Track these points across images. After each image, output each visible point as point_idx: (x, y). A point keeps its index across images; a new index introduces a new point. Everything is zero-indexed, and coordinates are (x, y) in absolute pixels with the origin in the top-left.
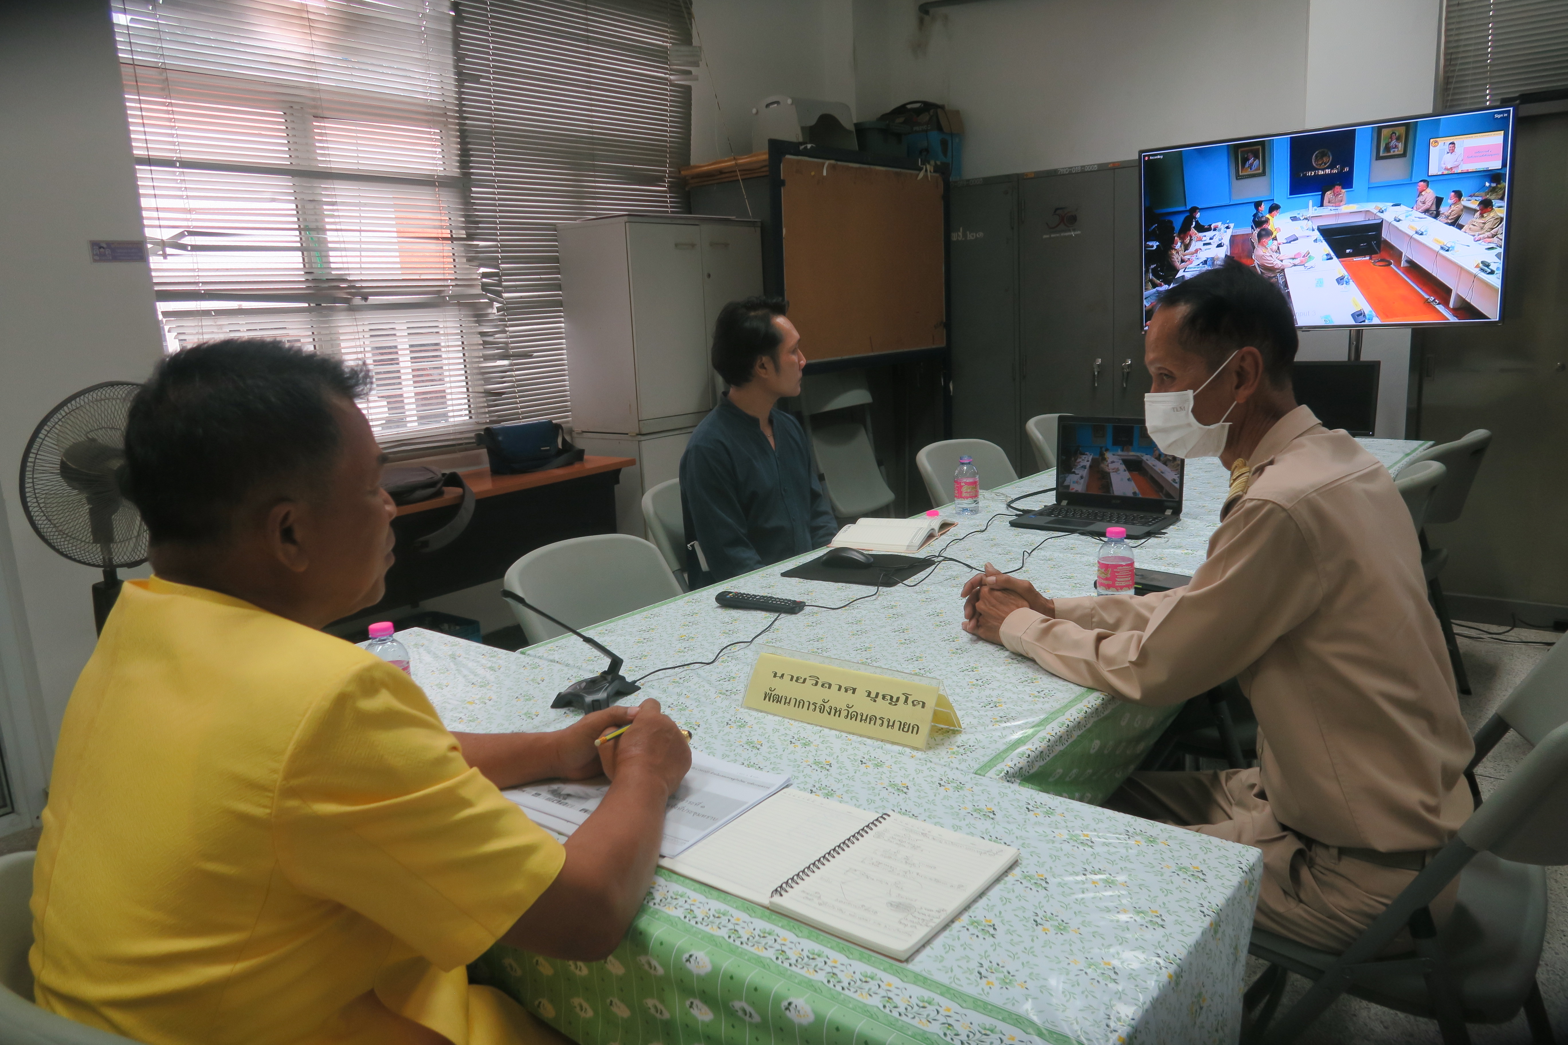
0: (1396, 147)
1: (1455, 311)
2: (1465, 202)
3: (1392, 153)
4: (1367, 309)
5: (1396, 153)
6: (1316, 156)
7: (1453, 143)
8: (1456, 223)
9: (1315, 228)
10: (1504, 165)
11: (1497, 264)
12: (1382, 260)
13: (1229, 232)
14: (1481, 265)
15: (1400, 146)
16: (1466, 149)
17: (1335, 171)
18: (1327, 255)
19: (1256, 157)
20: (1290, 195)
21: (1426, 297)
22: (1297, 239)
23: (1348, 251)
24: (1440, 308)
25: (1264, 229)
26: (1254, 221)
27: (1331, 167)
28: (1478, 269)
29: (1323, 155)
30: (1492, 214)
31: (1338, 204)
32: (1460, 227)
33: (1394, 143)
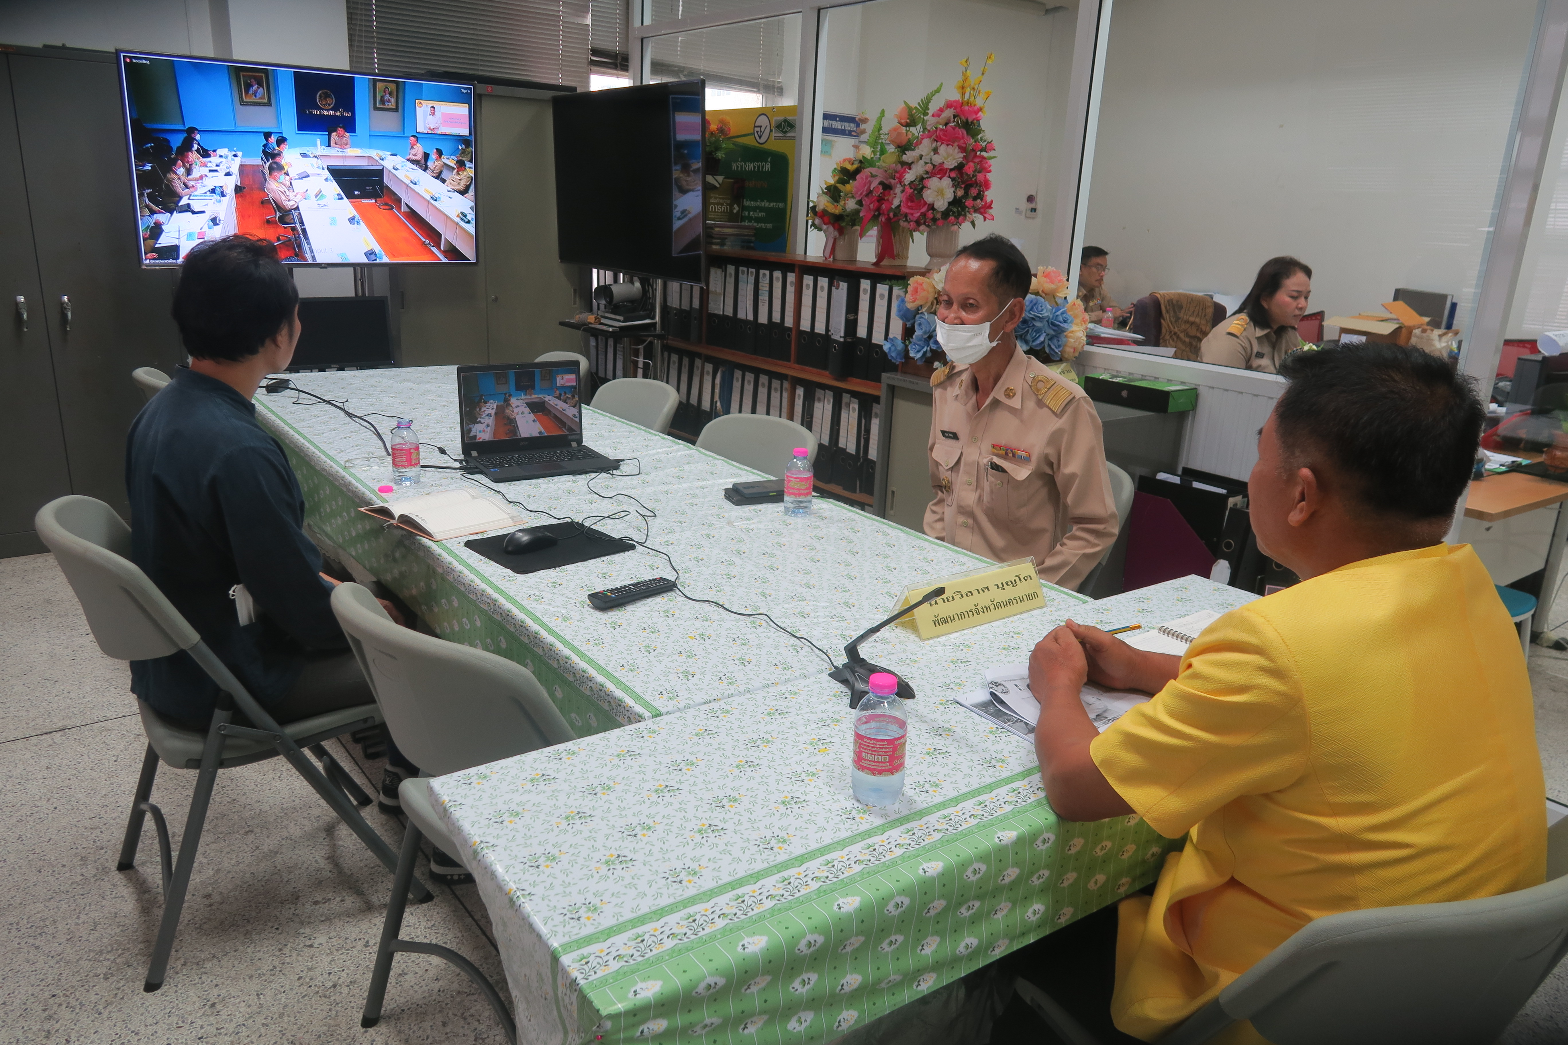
0: (389, 101)
1: (445, 253)
2: (445, 159)
3: (386, 106)
4: (378, 249)
5: (390, 107)
6: (320, 96)
7: (433, 107)
8: (438, 177)
9: (325, 167)
10: (470, 133)
11: (471, 216)
12: (386, 204)
13: (237, 162)
14: (461, 215)
15: (393, 100)
16: (444, 115)
17: (338, 114)
18: (338, 195)
19: (260, 84)
20: (298, 130)
21: (424, 240)
22: (308, 176)
23: (356, 193)
24: (434, 249)
25: (276, 163)
26: (264, 152)
27: (335, 109)
28: (458, 219)
29: (327, 96)
30: (465, 173)
31: (343, 146)
32: (444, 181)
33: (387, 97)
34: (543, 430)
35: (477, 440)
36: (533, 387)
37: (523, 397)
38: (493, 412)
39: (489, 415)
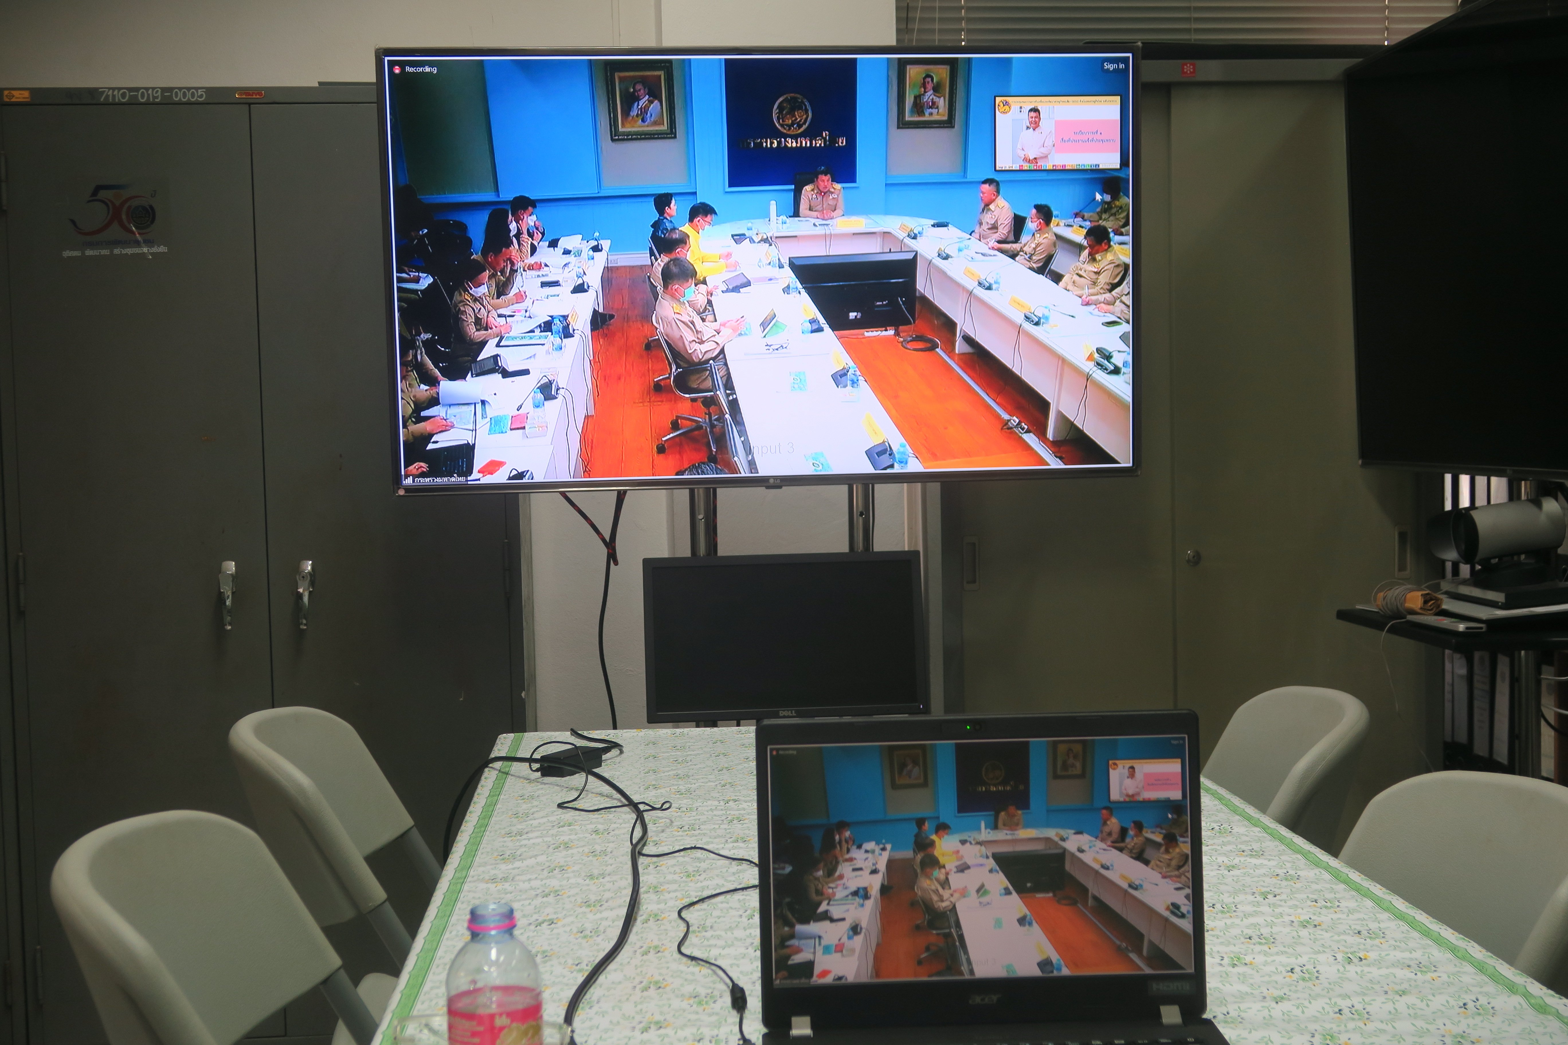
0: (934, 105)
1: (1058, 447)
2: (1059, 227)
3: (927, 118)
4: (897, 441)
5: (936, 117)
6: (781, 108)
7: (1035, 110)
8: (1045, 268)
9: (785, 261)
10: (1124, 163)
11: (1123, 356)
12: (919, 338)
13: (601, 259)
14: (1096, 355)
15: (942, 103)
16: (1059, 125)
17: (819, 143)
18: (812, 321)
19: (654, 95)
20: (730, 186)
21: (1006, 416)
22: (748, 284)
23: (852, 315)
24: (1031, 439)
25: (678, 259)
26: (654, 237)
27: (811, 133)
28: (1091, 364)
29: (794, 106)
30: (1110, 257)
31: (826, 213)
32: (1057, 278)
33: (929, 96)
34: (1055, 957)
35: (816, 980)
36: (1023, 801)
37: (985, 834)
38: (875, 883)
39: (862, 894)
